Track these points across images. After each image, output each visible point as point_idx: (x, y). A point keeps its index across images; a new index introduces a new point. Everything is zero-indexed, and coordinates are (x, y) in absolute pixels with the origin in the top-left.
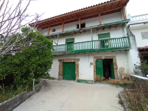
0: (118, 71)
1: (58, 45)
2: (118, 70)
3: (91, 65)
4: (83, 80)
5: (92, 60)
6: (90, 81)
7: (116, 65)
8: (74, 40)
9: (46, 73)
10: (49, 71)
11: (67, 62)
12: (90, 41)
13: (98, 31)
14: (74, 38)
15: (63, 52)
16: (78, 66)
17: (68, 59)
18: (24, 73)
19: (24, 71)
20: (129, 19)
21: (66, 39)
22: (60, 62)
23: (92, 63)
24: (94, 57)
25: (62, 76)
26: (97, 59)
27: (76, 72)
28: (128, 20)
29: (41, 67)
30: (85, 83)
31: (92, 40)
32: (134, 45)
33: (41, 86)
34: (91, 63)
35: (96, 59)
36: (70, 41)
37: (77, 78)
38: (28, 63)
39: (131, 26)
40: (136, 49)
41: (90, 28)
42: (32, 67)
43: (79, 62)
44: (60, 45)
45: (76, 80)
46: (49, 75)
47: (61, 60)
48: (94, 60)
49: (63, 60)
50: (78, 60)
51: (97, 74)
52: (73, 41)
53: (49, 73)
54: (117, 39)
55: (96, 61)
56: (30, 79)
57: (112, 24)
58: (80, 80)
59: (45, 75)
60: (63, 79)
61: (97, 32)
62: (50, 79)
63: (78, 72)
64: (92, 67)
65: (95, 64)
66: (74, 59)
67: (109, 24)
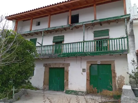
0: (116, 80)
1: (43, 45)
2: (117, 78)
3: (83, 71)
4: (72, 91)
5: (85, 65)
6: (80, 93)
7: (114, 73)
8: (63, 38)
9: (27, 81)
10: (31, 79)
11: (55, 67)
12: (82, 42)
13: (94, 27)
14: (64, 36)
15: (49, 55)
16: (68, 73)
17: (55, 64)
18: (4, 81)
19: (4, 78)
20: (130, 14)
21: (54, 37)
22: (45, 67)
23: (85, 69)
24: (88, 62)
25: (47, 85)
26: (92, 64)
27: (65, 81)
28: (128, 15)
29: (21, 74)
30: (74, 94)
31: (84, 40)
32: (133, 48)
33: (21, 95)
34: (83, 69)
35: (90, 65)
36: (59, 40)
37: (66, 88)
38: (8, 71)
39: (134, 22)
40: (135, 53)
41: (82, 24)
42: (12, 75)
43: (69, 67)
44: (45, 46)
45: (64, 91)
46: (31, 83)
47: (46, 64)
48: (87, 66)
49: (50, 65)
50: (68, 65)
51: (90, 83)
52: (62, 40)
53: (31, 81)
54: (114, 39)
55: (90, 66)
56: (10, 87)
57: (109, 20)
58: (69, 91)
59: (25, 83)
60: (50, 89)
61: (92, 29)
62: (32, 90)
63: (68, 80)
64: (85, 74)
65: (89, 71)
66: (63, 64)
67: (105, 19)
